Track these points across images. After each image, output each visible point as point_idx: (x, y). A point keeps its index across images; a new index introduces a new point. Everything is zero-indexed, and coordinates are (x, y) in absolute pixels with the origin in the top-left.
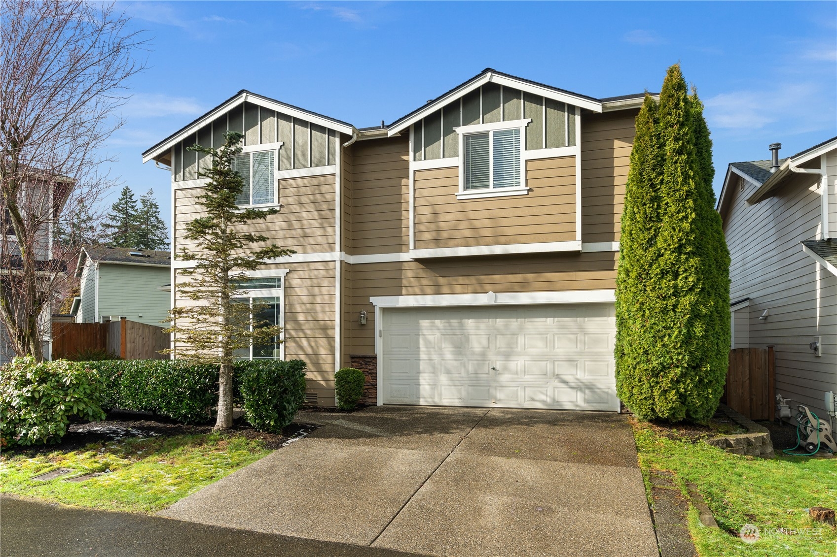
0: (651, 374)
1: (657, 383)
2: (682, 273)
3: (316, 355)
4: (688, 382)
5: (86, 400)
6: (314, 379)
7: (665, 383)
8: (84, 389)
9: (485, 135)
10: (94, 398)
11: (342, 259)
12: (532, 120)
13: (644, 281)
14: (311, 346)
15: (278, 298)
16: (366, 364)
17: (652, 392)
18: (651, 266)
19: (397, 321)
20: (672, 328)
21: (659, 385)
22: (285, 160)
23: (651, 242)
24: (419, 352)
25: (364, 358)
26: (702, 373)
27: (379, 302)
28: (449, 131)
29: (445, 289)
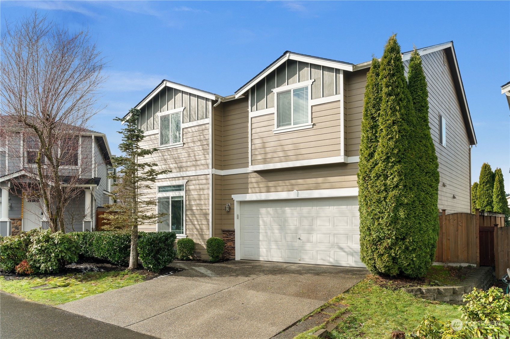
0: (372, 243)
1: (377, 249)
2: (390, 175)
3: (201, 229)
4: (397, 249)
5: (65, 251)
6: (200, 243)
7: (381, 249)
8: (65, 246)
9: (289, 91)
10: (71, 250)
11: (213, 173)
12: (315, 80)
13: (367, 181)
14: (199, 224)
15: (183, 197)
16: (230, 235)
17: (373, 255)
18: (370, 171)
19: (248, 209)
20: (384, 213)
21: (377, 251)
22: (186, 117)
23: (371, 155)
24: (259, 228)
25: (229, 231)
26: (407, 243)
27: (237, 198)
28: (269, 92)
29: (272, 189)
